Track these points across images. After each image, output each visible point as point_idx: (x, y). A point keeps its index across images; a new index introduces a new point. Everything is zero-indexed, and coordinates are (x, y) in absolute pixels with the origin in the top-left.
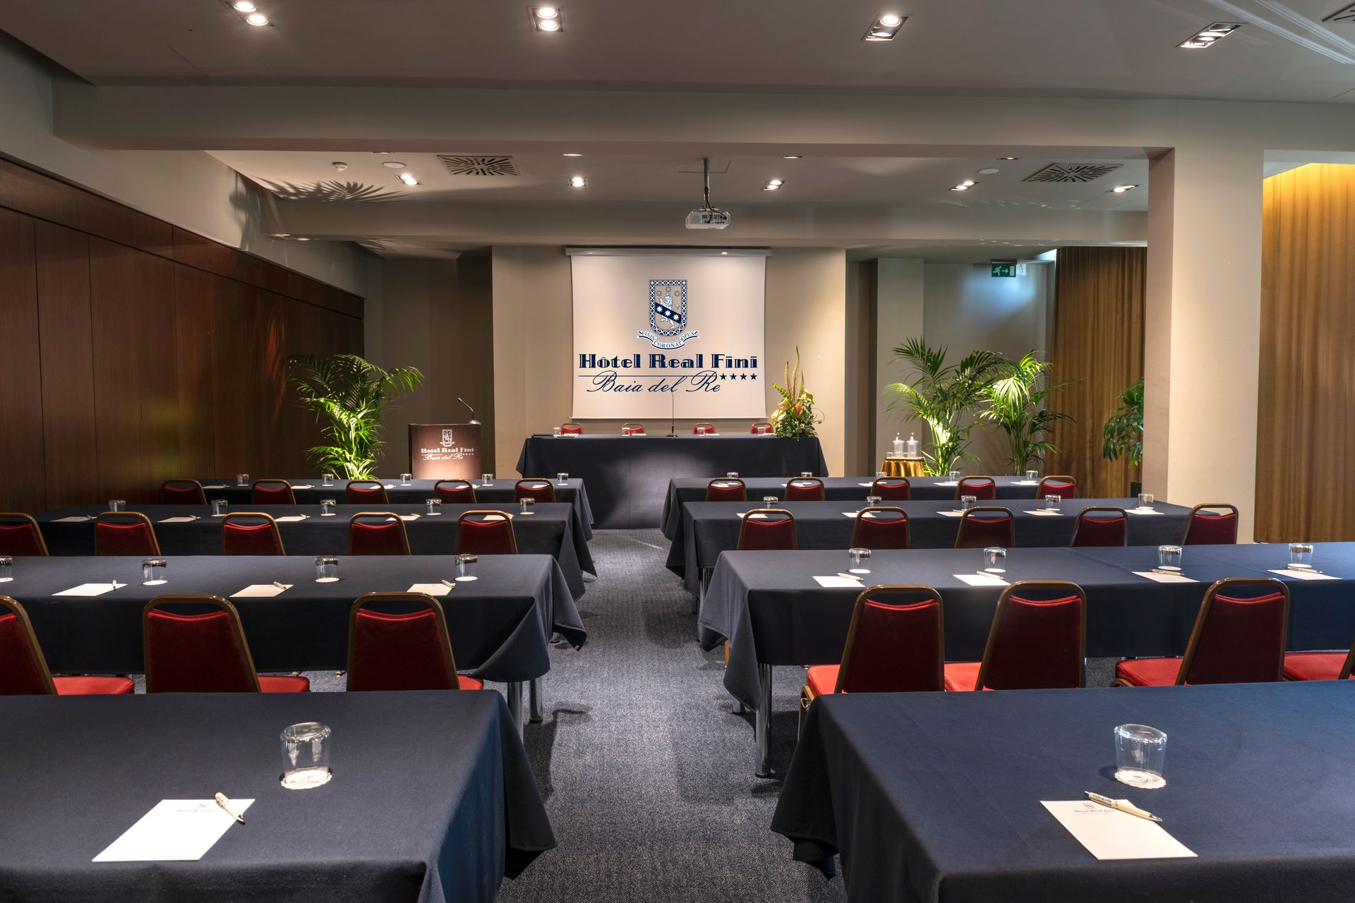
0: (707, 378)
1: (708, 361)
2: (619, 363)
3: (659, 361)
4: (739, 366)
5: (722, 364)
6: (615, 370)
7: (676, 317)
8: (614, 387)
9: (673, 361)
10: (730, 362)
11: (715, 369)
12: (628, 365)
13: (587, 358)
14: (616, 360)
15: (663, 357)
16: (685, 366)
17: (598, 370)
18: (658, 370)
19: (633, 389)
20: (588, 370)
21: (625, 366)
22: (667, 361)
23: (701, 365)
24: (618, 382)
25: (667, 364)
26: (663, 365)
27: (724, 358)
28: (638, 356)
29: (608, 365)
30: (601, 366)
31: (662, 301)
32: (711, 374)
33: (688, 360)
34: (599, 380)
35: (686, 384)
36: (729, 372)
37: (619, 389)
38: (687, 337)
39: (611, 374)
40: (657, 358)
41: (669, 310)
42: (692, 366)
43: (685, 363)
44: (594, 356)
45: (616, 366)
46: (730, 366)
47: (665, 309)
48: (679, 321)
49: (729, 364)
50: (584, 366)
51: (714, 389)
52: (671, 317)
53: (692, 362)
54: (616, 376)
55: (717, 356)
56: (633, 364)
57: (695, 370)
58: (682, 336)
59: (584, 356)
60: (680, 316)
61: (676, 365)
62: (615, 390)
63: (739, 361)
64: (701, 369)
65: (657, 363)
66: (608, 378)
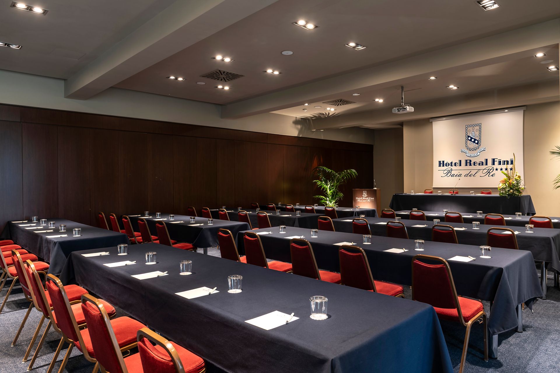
0: (489, 170)
1: (490, 162)
2: (453, 164)
3: (469, 163)
4: (504, 164)
5: (496, 163)
6: (451, 167)
7: (476, 142)
8: (451, 175)
9: (474, 162)
10: (500, 162)
11: (493, 166)
12: (456, 165)
13: (441, 163)
14: (452, 163)
15: (470, 161)
16: (480, 165)
17: (445, 168)
18: (468, 167)
19: (458, 176)
20: (442, 168)
21: (455, 166)
22: (472, 163)
23: (487, 164)
24: (453, 172)
25: (472, 164)
26: (470, 165)
27: (497, 160)
28: (460, 161)
29: (449, 165)
30: (446, 166)
31: (470, 134)
32: (491, 168)
33: (481, 162)
34: (446, 172)
35: (480, 173)
36: (499, 167)
37: (453, 176)
38: (481, 151)
39: (450, 169)
40: (468, 161)
41: (474, 138)
42: (483, 165)
43: (480, 163)
44: (444, 162)
45: (452, 166)
46: (500, 164)
47: (472, 138)
48: (477, 143)
49: (500, 163)
50: (440, 166)
51: (492, 175)
52: (474, 142)
53: (483, 162)
54: (452, 170)
55: (494, 159)
56: (458, 165)
57: (484, 167)
58: (478, 150)
59: (440, 162)
60: (478, 141)
61: (476, 164)
62: (451, 176)
63: (504, 161)
64: (486, 166)
65: (468, 164)
66: (449, 171)
